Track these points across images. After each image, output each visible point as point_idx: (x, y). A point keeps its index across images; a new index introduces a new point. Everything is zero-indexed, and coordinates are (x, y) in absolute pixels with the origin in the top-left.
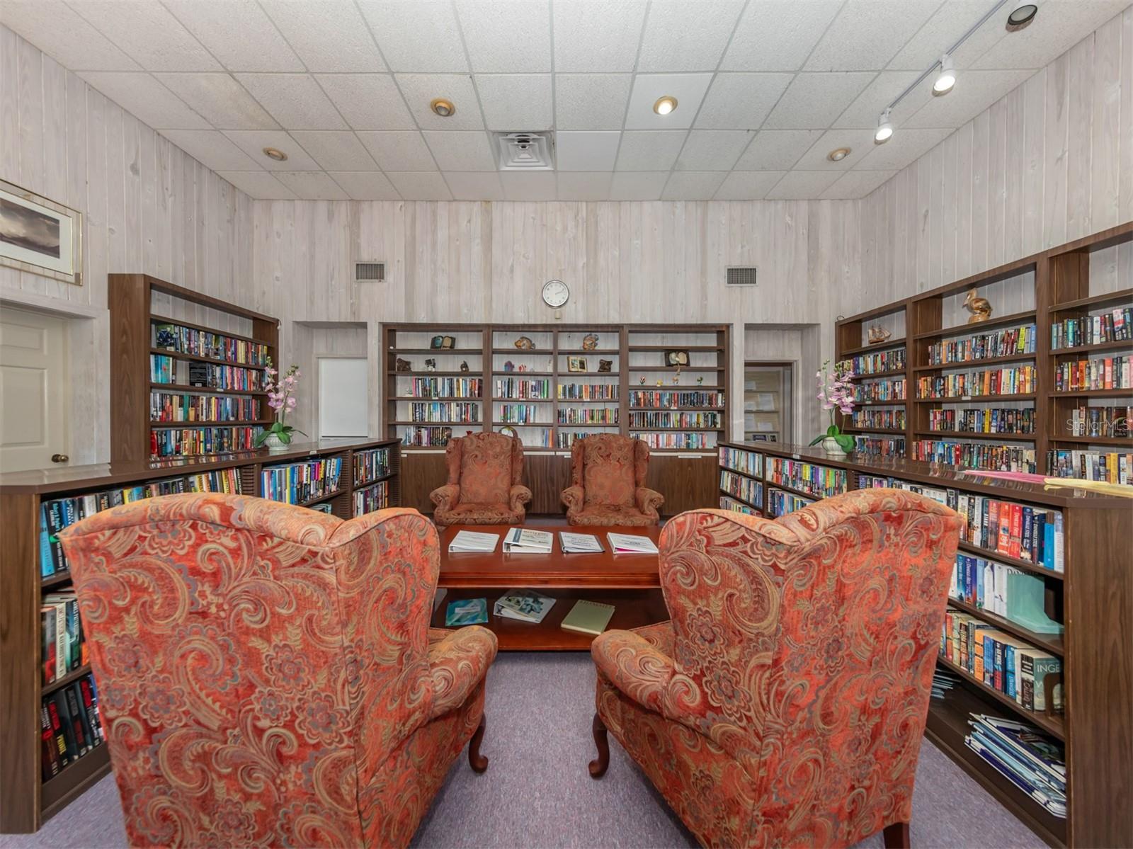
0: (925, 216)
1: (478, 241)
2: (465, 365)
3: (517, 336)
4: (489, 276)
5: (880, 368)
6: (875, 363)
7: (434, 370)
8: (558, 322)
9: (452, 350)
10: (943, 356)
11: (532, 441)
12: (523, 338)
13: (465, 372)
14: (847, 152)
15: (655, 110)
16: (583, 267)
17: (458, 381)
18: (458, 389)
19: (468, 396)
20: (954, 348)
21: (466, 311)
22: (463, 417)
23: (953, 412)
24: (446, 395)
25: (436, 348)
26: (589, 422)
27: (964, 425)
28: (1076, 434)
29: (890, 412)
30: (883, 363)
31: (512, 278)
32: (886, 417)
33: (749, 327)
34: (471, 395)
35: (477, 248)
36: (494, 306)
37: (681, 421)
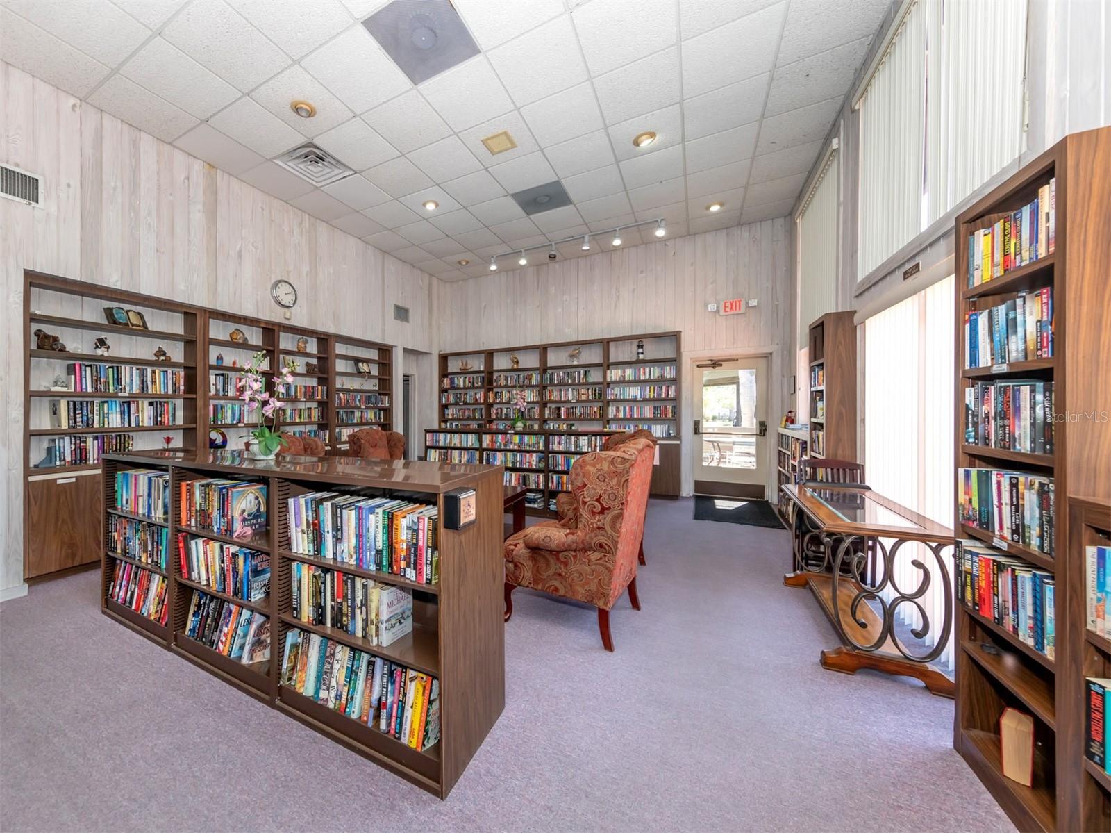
0: (485, 307)
1: (200, 207)
2: (161, 352)
3: (232, 327)
4: (213, 252)
5: (468, 384)
6: (464, 381)
7: (106, 354)
8: (286, 322)
9: (143, 331)
10: (501, 382)
11: (237, 444)
12: (237, 330)
13: (162, 360)
14: (467, 262)
15: (424, 205)
16: (307, 275)
17: (154, 372)
18: (154, 382)
19: (170, 392)
20: (506, 378)
21: (182, 287)
22: (159, 419)
23: (501, 409)
24: (136, 390)
25: (114, 323)
26: (298, 420)
27: (506, 415)
28: (546, 417)
29: (469, 409)
30: (470, 382)
31: (240, 264)
32: (466, 412)
33: (405, 350)
34: (174, 391)
35: (198, 216)
36: (219, 289)
37: (361, 418)
